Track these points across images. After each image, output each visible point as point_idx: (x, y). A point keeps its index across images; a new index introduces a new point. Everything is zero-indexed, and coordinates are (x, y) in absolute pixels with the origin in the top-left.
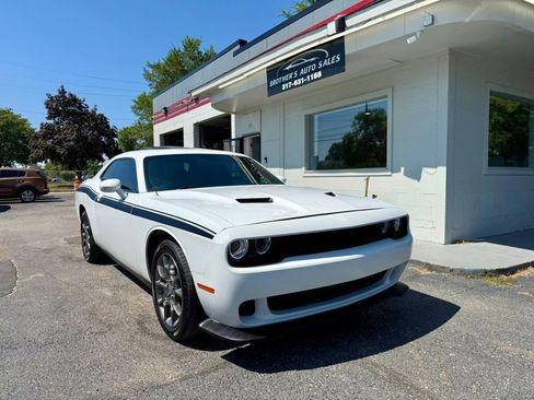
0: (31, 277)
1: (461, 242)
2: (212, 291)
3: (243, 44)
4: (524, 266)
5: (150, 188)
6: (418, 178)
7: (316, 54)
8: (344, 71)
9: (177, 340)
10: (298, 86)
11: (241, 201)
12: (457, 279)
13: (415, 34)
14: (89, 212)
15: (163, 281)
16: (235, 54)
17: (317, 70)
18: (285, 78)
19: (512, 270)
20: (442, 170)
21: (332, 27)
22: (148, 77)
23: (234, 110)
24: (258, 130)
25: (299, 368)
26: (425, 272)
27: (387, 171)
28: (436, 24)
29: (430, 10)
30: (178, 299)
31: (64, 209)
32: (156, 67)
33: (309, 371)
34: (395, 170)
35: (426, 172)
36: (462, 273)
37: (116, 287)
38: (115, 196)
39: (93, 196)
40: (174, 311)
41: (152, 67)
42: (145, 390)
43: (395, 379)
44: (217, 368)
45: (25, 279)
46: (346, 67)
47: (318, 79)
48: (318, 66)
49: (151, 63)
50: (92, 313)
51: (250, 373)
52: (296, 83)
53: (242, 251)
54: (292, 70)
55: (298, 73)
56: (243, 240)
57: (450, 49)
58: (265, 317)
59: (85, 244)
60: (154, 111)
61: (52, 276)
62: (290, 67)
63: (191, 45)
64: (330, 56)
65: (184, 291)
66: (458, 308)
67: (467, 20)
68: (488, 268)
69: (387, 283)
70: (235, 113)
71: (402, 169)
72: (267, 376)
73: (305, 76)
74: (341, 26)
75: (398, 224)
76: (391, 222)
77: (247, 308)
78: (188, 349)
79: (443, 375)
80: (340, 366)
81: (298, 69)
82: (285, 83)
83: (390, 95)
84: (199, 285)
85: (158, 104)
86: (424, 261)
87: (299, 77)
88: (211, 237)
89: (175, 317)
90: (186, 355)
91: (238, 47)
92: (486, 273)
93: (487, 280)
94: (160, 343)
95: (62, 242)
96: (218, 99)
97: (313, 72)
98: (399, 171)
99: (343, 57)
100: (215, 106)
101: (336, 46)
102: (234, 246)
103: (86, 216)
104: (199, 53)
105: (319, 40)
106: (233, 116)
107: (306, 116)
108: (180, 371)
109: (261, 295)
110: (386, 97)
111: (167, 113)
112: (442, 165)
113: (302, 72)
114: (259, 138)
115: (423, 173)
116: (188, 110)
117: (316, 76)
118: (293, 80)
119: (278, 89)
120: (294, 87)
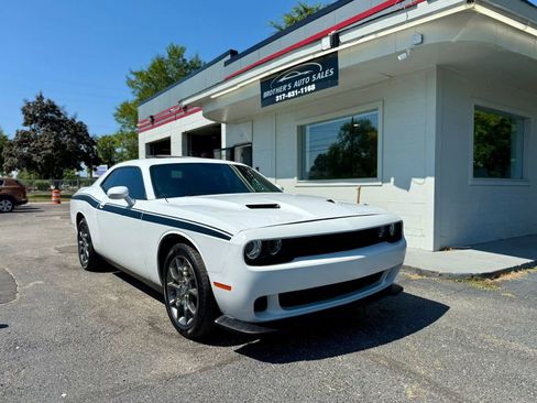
0: (31, 284)
1: (448, 249)
2: (229, 288)
3: (234, 55)
4: (507, 271)
5: (158, 195)
6: (406, 186)
7: (310, 68)
8: (337, 84)
9: (190, 337)
10: (292, 98)
11: (250, 207)
12: (446, 283)
13: (405, 51)
14: (89, 220)
15: (176, 282)
16: (226, 64)
17: (310, 83)
18: (278, 90)
19: (496, 274)
20: (431, 181)
21: (326, 42)
22: (131, 84)
23: (224, 119)
24: (250, 140)
25: (308, 358)
26: (415, 277)
27: (377, 181)
28: (427, 42)
29: (420, 30)
30: (192, 299)
31: (46, 219)
32: (139, 74)
33: (317, 361)
34: (385, 181)
35: (415, 182)
36: (451, 277)
37: (120, 293)
38: (122, 203)
39: (94, 204)
40: (188, 310)
41: (132, 73)
42: (168, 379)
43: (395, 367)
44: (232, 360)
45: (25, 287)
46: (340, 80)
47: (312, 91)
48: (311, 79)
49: (134, 70)
50: (102, 315)
51: (264, 364)
52: (289, 95)
53: (256, 252)
54: (286, 82)
55: (292, 85)
56: (256, 241)
57: (438, 66)
58: (276, 312)
59: (82, 252)
60: (140, 119)
61: (52, 283)
62: (284, 79)
63: (176, 53)
64: (324, 70)
65: (200, 290)
66: (448, 308)
67: (454, 40)
68: (474, 273)
69: (383, 284)
70: (226, 123)
71: (392, 180)
72: (279, 366)
73: (299, 88)
74: (335, 42)
75: (392, 229)
76: (387, 227)
77: (261, 304)
78: (201, 345)
79: (437, 362)
80: (345, 357)
81: (292, 81)
82: (279, 94)
83: (381, 108)
84: (216, 284)
85: (144, 111)
86: (414, 266)
87: (293, 89)
88: (229, 239)
89: (189, 315)
90: (200, 350)
91: (229, 57)
92: (472, 277)
93: (473, 284)
94: (174, 341)
95: (53, 251)
96: (209, 108)
97: (307, 85)
98: (389, 181)
99: (336, 71)
100: (206, 116)
101: (330, 61)
102: (249, 247)
103: (85, 224)
104: (184, 60)
105: (313, 54)
106: (223, 126)
107: (298, 127)
108: (199, 364)
109: (273, 291)
110: (377, 110)
111: (153, 122)
112: (430, 176)
113: (296, 84)
114: (251, 148)
115: (412, 183)
116: (176, 119)
117: (309, 88)
118: (286, 92)
119: (272, 100)
120: (288, 98)
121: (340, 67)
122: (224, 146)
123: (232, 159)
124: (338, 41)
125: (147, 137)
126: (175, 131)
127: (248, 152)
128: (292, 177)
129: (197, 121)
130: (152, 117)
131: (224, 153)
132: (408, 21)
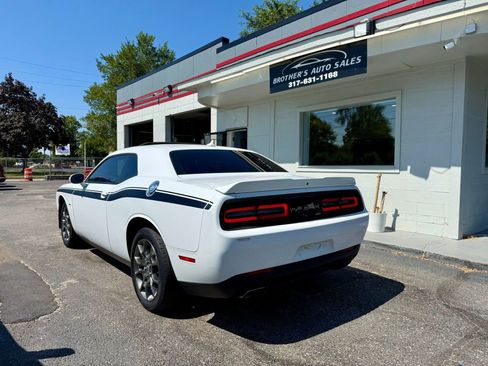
0: (65, 284)
1: (470, 237)
3: (226, 43)
6: (425, 176)
8: (365, 72)
10: (308, 84)
13: (453, 41)
16: (219, 51)
17: (332, 70)
20: (457, 171)
21: (361, 29)
22: (101, 67)
23: (215, 104)
24: (245, 125)
27: (395, 168)
28: (478, 33)
32: (110, 59)
34: (403, 168)
35: (434, 172)
41: (104, 58)
45: (59, 287)
47: (333, 78)
48: (333, 65)
49: (105, 55)
54: (300, 69)
55: (309, 72)
57: (468, 58)
60: (118, 102)
62: (299, 65)
63: (145, 41)
64: (349, 58)
70: (217, 108)
71: (409, 168)
73: (317, 75)
74: (372, 29)
81: (309, 68)
82: (292, 81)
85: (123, 95)
91: (220, 45)
97: (328, 72)
98: (406, 169)
104: (154, 49)
106: (214, 112)
107: (301, 113)
110: (395, 98)
111: (134, 105)
112: (456, 165)
114: (246, 132)
115: (431, 172)
116: (159, 103)
117: (331, 75)
118: (302, 79)
119: (283, 86)
120: (303, 85)
121: (369, 55)
122: (214, 129)
123: (224, 144)
124: (375, 28)
125: (124, 120)
126: (158, 115)
127: (241, 138)
128: (294, 162)
129: (189, 104)
130: (132, 100)
131: (214, 137)
132: (465, 9)
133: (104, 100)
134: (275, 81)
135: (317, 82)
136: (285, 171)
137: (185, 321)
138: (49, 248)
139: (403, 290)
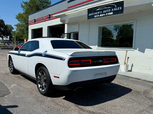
6: (143, 52)
8: (123, 13)
10: (102, 16)
17: (111, 12)
18: (96, 13)
22: (22, 6)
23: (67, 22)
24: (78, 31)
27: (132, 49)
32: (26, 3)
34: (135, 49)
41: (23, 2)
46: (124, 11)
47: (111, 15)
48: (111, 10)
49: (24, 2)
52: (101, 15)
55: (102, 12)
60: (29, 20)
62: (99, 9)
64: (117, 7)
70: (67, 24)
71: (138, 49)
73: (105, 13)
81: (102, 11)
82: (96, 15)
83: (135, 23)
85: (31, 17)
87: (102, 13)
97: (109, 12)
100: (61, 21)
106: (66, 25)
107: (99, 27)
110: (134, 23)
111: (35, 22)
113: (104, 12)
114: (78, 34)
115: (146, 50)
116: (45, 21)
117: (110, 14)
118: (99, 14)
119: (92, 17)
120: (100, 17)
121: (124, 7)
122: (66, 32)
123: (70, 38)
125: (31, 27)
126: (45, 26)
127: (76, 36)
128: (96, 45)
129: (57, 22)
130: (35, 20)
131: (66, 35)
133: (24, 19)
134: (90, 15)
135: (105, 16)
136: (92, 49)
137: (55, 98)
138: (5, 74)
139: (131, 91)
